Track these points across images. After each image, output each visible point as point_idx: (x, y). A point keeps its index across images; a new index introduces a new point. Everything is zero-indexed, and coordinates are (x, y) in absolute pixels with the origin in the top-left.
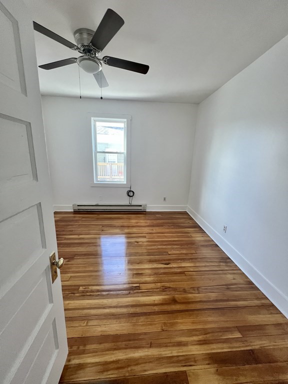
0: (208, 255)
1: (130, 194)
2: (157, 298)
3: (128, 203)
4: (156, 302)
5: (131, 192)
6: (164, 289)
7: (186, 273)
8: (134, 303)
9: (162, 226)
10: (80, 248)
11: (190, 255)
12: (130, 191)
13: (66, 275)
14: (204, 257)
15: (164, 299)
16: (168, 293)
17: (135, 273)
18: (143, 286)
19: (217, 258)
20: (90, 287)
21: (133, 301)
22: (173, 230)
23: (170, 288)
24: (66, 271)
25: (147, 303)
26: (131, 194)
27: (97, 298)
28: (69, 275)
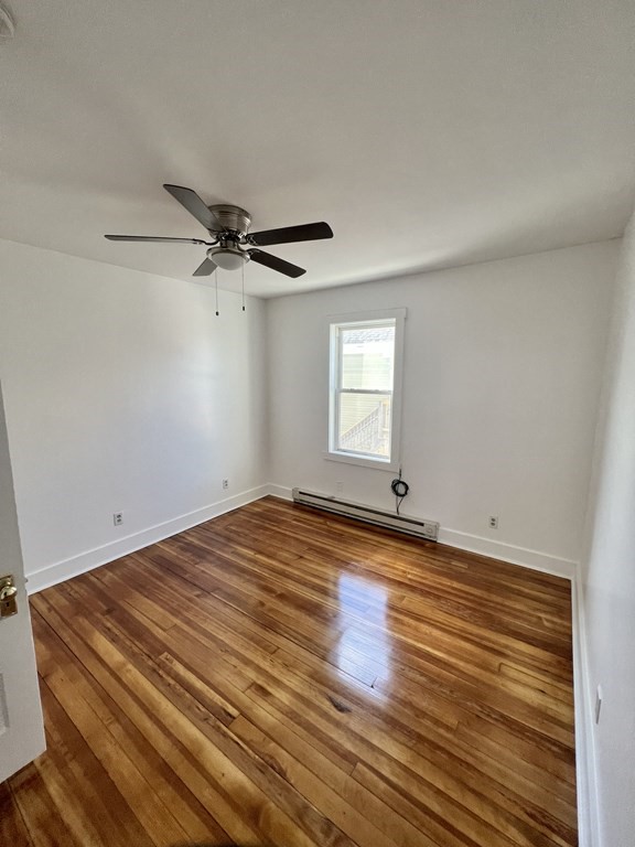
0: (491, 766)
1: (399, 488)
2: (231, 772)
3: (392, 510)
4: (222, 782)
5: (401, 485)
6: (268, 767)
7: (359, 765)
8: (190, 747)
9: (439, 597)
10: (235, 578)
11: (428, 723)
12: (399, 482)
13: (172, 618)
14: (470, 760)
15: (242, 788)
16: (266, 784)
17: (259, 682)
18: (240, 725)
19: (517, 800)
20: (175, 662)
21: (194, 742)
22: (460, 624)
23: (282, 773)
24: (180, 612)
25: (208, 766)
26: (401, 489)
27: (162, 689)
28: (177, 621)
